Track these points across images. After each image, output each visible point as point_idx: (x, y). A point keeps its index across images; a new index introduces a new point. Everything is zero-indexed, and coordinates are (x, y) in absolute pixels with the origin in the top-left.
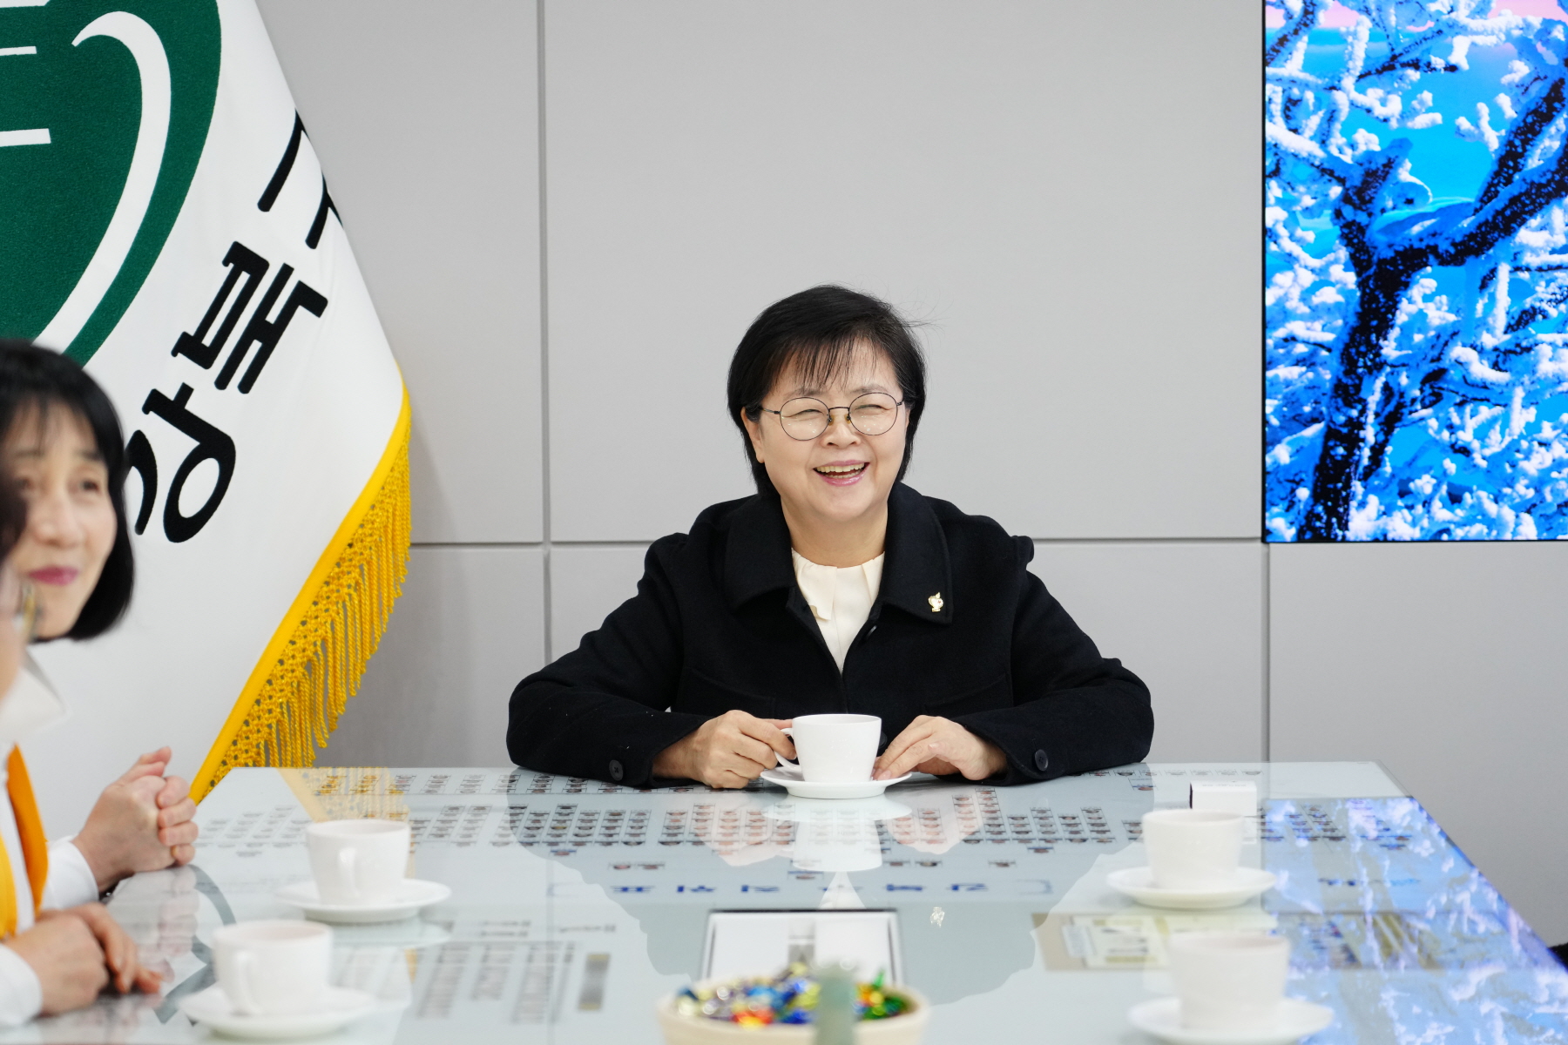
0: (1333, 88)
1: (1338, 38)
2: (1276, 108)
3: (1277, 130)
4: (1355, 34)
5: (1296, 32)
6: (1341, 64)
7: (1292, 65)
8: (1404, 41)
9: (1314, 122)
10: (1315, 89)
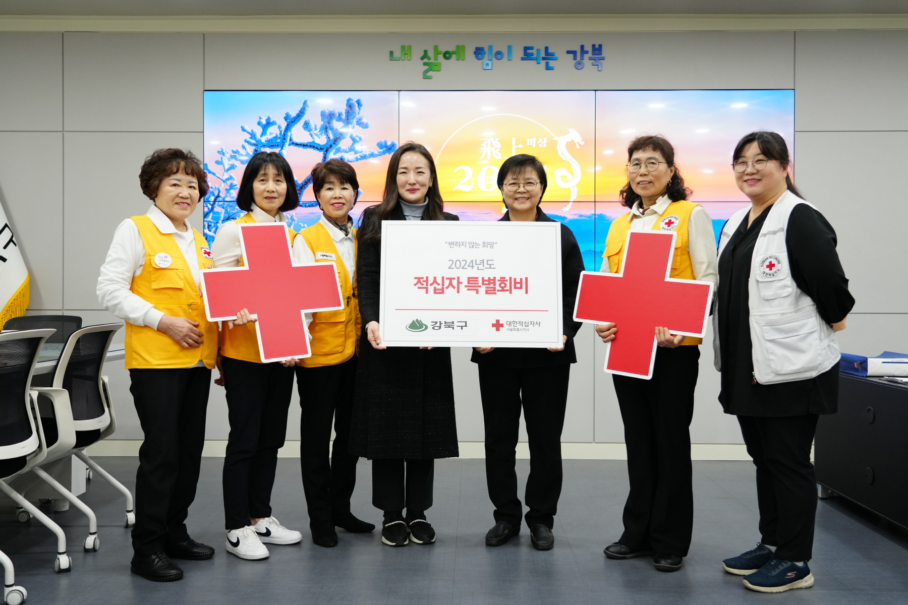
0: (217, 223)
1: (218, 213)
2: (206, 226)
3: (206, 231)
4: (221, 213)
5: (210, 212)
6: (219, 218)
7: (209, 218)
8: (231, 214)
9: (214, 229)
10: (214, 223)
